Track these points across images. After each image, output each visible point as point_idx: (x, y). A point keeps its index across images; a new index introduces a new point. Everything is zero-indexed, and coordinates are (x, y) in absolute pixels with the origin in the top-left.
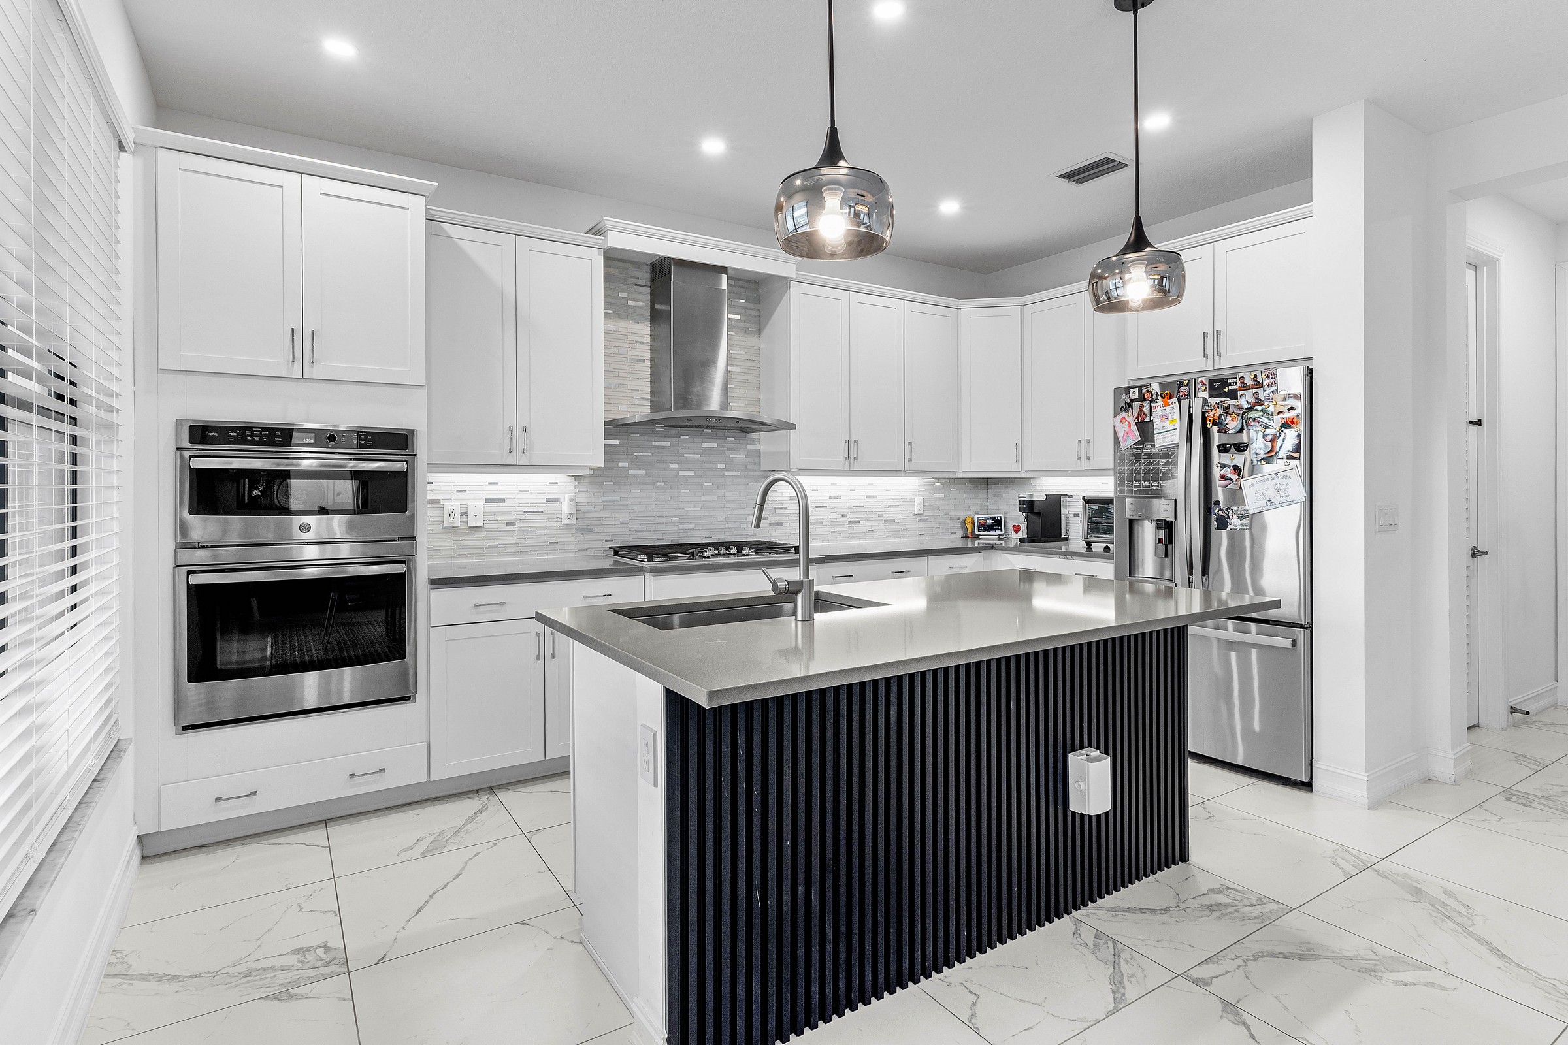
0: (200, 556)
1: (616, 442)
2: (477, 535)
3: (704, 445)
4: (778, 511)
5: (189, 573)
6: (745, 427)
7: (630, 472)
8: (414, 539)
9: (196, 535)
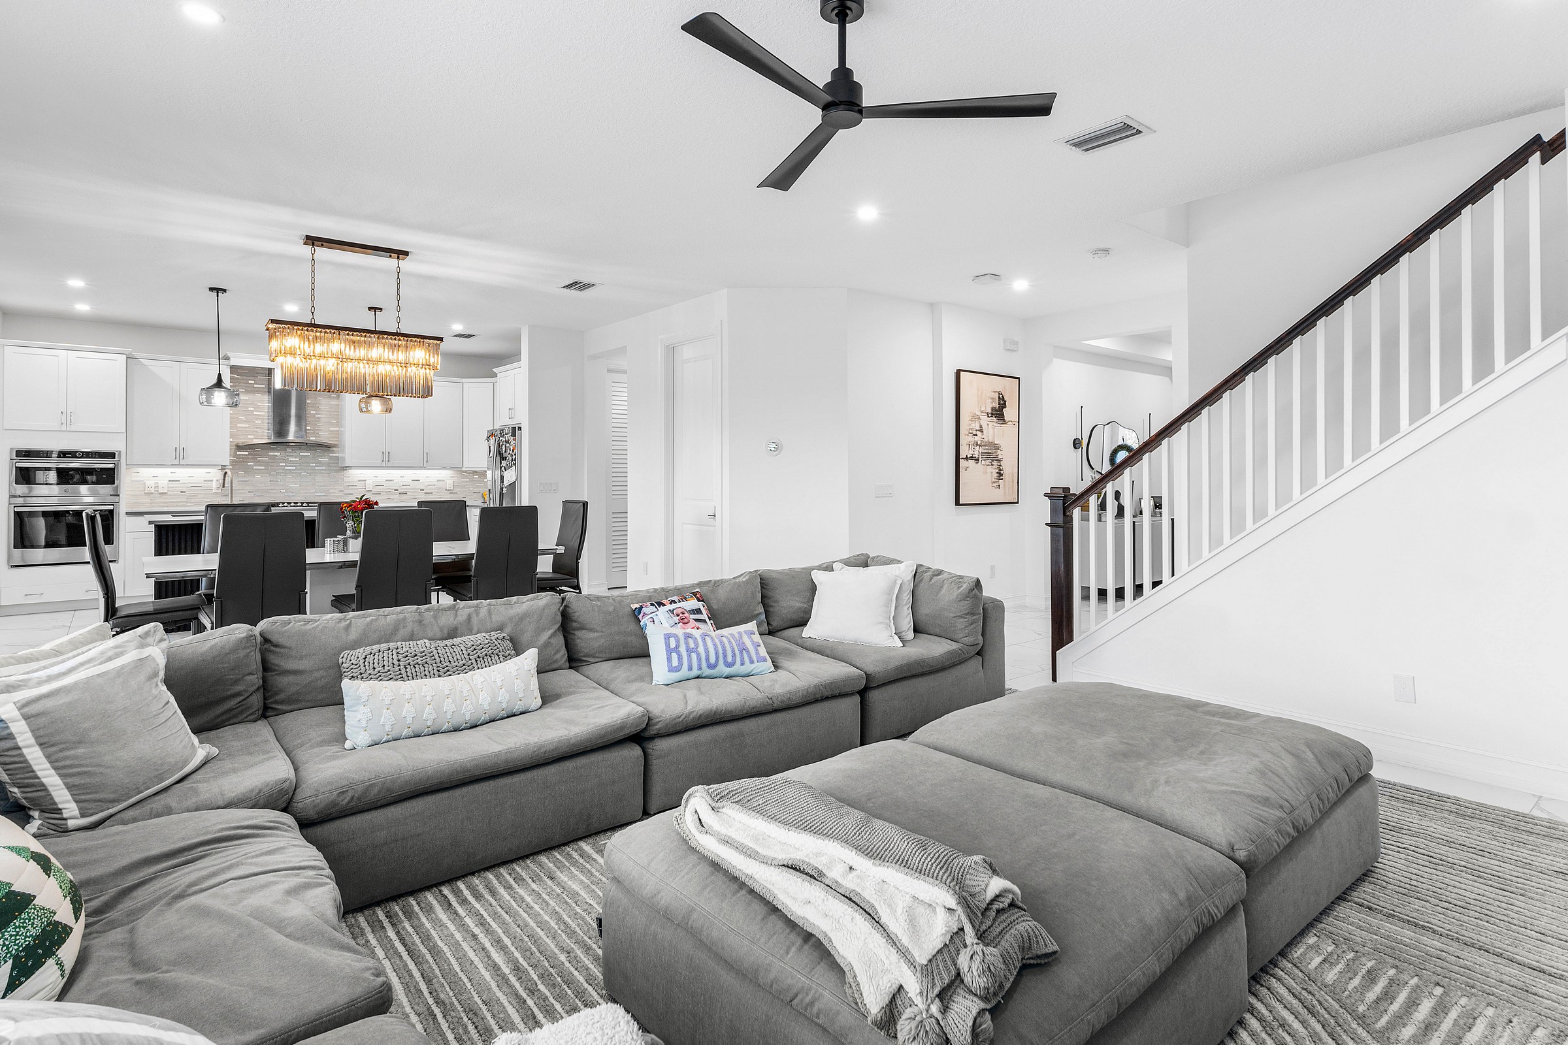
0: (20, 501)
1: (247, 453)
2: (164, 497)
3: (301, 454)
4: (350, 487)
5: (15, 507)
6: (327, 447)
7: (255, 467)
8: (119, 495)
9: (19, 493)
